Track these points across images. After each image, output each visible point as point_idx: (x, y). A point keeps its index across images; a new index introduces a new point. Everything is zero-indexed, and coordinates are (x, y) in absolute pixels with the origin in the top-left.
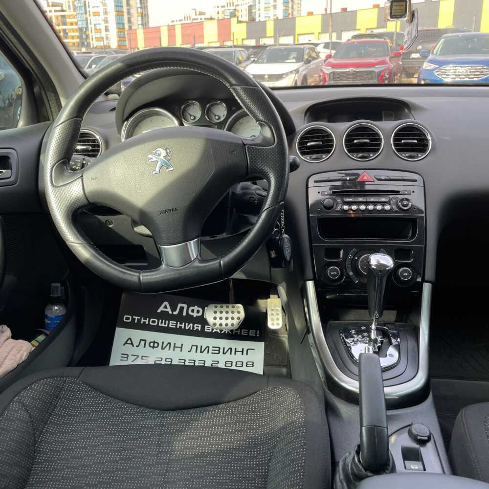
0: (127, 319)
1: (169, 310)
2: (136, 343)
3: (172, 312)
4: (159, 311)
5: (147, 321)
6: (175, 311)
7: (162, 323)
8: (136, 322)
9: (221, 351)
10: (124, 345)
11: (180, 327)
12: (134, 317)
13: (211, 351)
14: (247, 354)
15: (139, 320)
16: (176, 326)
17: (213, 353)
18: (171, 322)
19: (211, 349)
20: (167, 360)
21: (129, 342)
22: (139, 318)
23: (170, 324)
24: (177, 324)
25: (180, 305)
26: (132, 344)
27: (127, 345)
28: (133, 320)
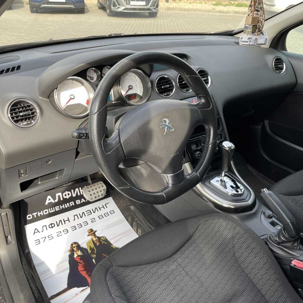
0: (29, 217)
1: (52, 201)
2: (40, 230)
3: (54, 201)
4: (46, 204)
5: (42, 213)
6: (56, 199)
7: (51, 211)
8: (35, 217)
9: (92, 211)
10: (34, 234)
11: (62, 208)
12: (33, 214)
13: (86, 215)
14: (107, 207)
15: (37, 215)
16: (60, 208)
17: (88, 215)
18: (56, 207)
19: (85, 213)
20: (64, 231)
21: (36, 231)
22: (36, 213)
23: (56, 209)
24: (60, 207)
25: (57, 195)
26: (38, 231)
27: (35, 234)
28: (33, 216)
